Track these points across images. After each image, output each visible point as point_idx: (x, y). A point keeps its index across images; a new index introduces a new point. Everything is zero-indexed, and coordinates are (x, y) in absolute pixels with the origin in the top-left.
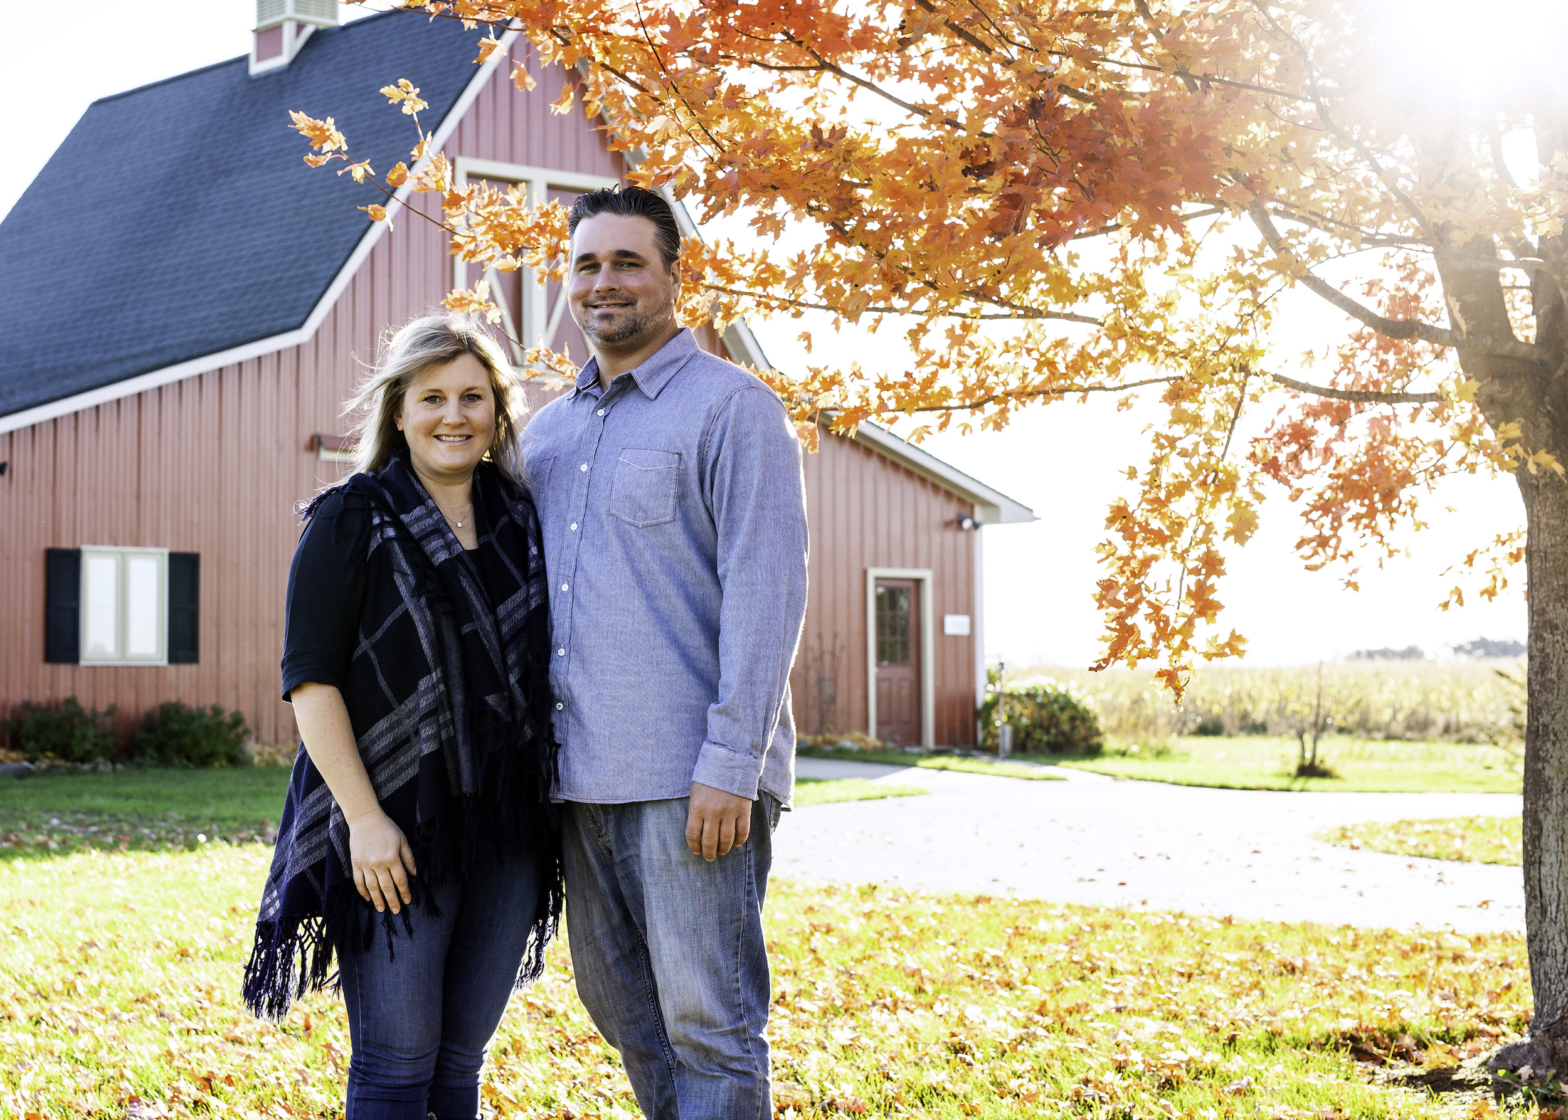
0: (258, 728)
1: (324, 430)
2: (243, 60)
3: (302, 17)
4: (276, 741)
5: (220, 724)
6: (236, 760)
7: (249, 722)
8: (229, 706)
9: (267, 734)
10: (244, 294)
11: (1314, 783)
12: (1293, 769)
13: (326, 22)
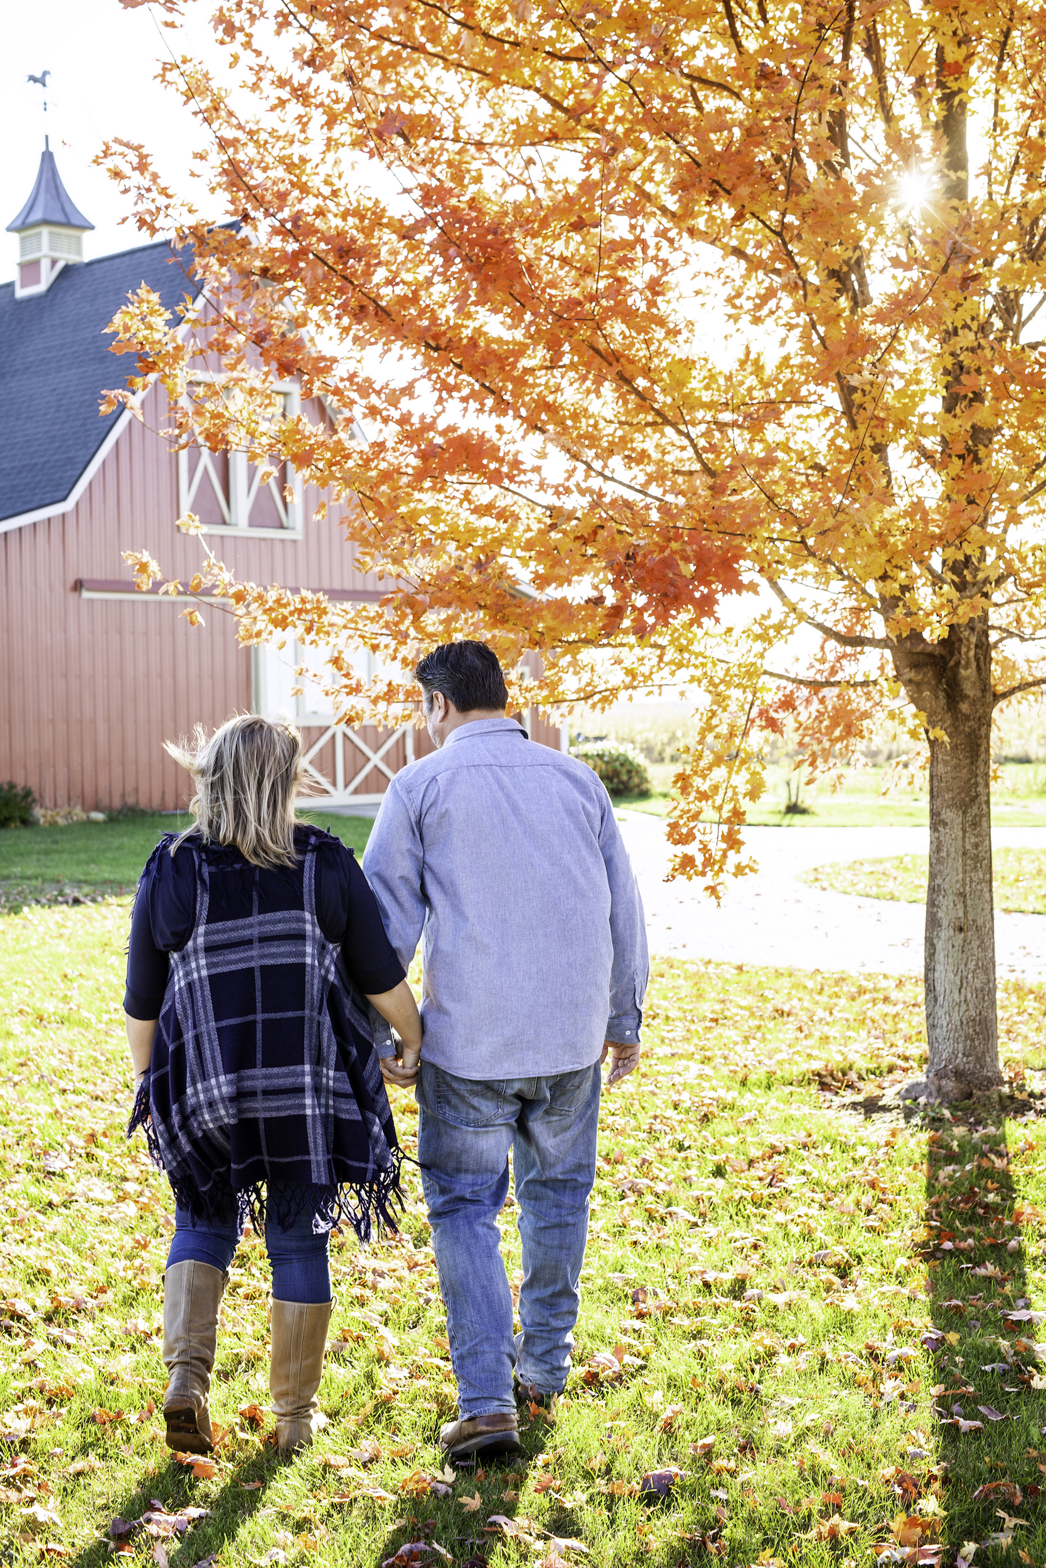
0: (41, 796)
1: (85, 575)
2: (10, 285)
3: (56, 255)
4: (56, 806)
5: (16, 796)
6: (27, 822)
7: (36, 795)
8: (20, 782)
9: (48, 802)
10: (20, 472)
11: (797, 819)
12: (783, 808)
13: (73, 259)
